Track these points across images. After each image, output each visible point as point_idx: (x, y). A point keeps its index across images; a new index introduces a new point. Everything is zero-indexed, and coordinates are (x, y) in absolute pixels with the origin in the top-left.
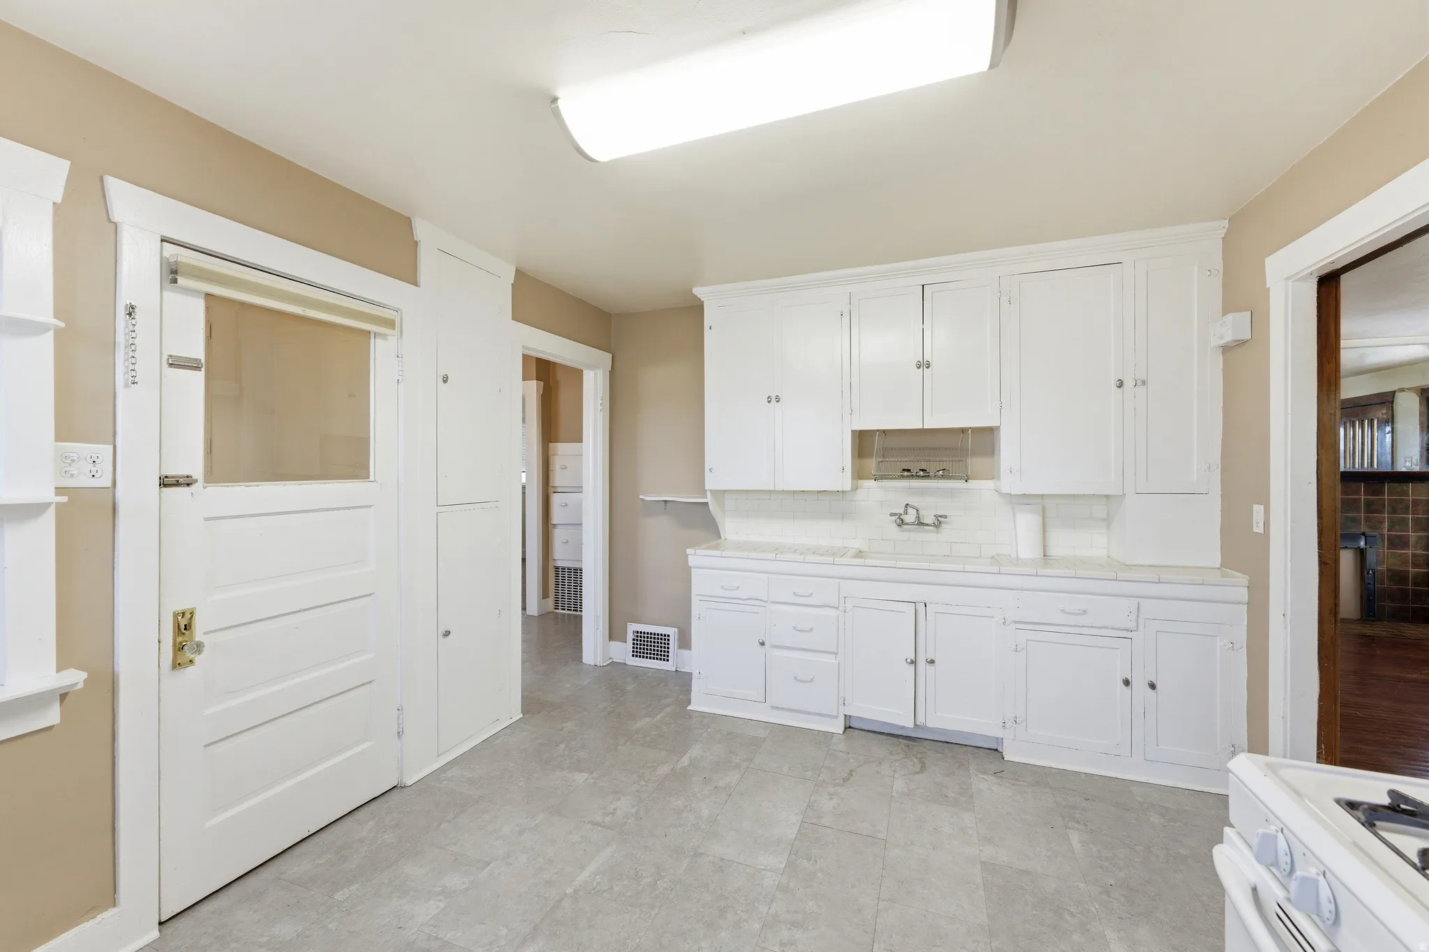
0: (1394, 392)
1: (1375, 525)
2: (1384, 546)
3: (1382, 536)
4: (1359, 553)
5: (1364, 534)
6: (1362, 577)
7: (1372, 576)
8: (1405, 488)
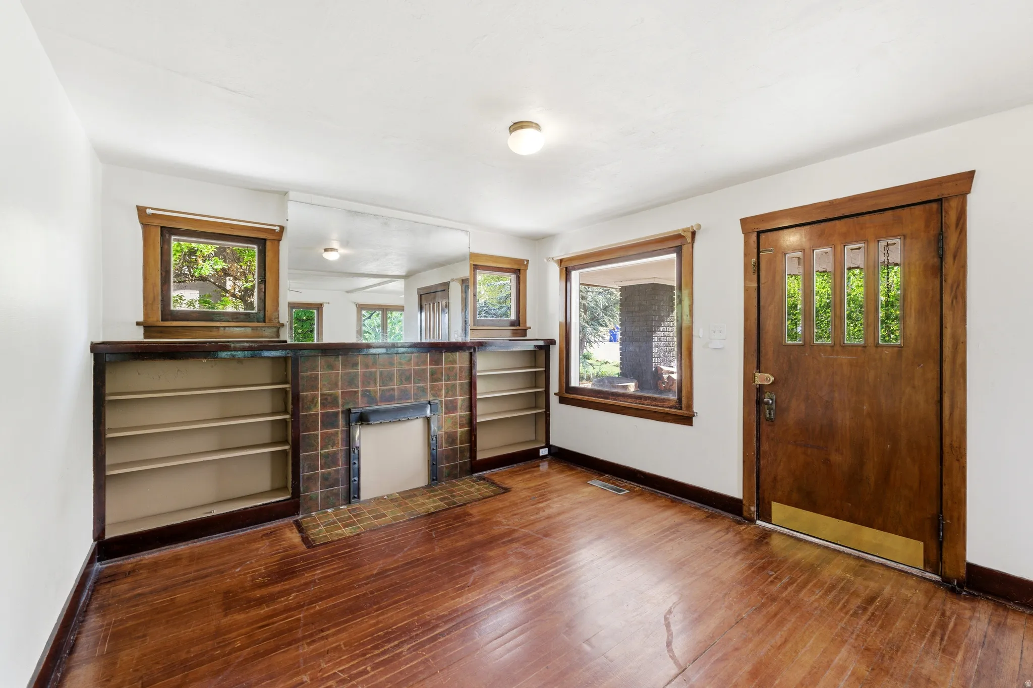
0: (449, 282)
1: (436, 392)
2: (442, 412)
3: (441, 401)
4: (427, 420)
5: (429, 403)
6: (429, 445)
7: (434, 442)
8: (455, 356)
